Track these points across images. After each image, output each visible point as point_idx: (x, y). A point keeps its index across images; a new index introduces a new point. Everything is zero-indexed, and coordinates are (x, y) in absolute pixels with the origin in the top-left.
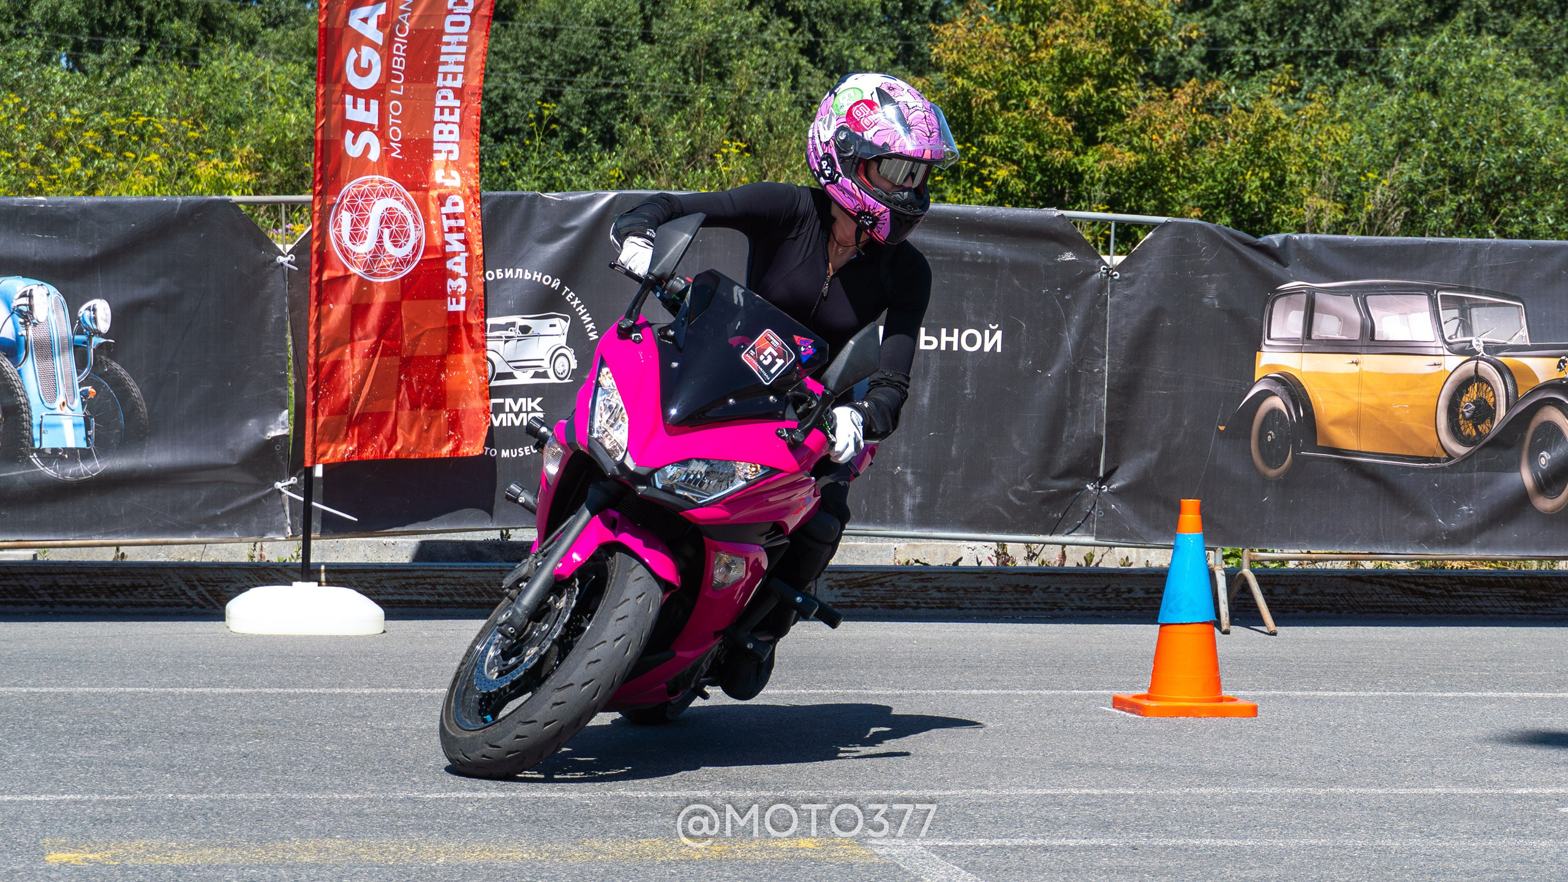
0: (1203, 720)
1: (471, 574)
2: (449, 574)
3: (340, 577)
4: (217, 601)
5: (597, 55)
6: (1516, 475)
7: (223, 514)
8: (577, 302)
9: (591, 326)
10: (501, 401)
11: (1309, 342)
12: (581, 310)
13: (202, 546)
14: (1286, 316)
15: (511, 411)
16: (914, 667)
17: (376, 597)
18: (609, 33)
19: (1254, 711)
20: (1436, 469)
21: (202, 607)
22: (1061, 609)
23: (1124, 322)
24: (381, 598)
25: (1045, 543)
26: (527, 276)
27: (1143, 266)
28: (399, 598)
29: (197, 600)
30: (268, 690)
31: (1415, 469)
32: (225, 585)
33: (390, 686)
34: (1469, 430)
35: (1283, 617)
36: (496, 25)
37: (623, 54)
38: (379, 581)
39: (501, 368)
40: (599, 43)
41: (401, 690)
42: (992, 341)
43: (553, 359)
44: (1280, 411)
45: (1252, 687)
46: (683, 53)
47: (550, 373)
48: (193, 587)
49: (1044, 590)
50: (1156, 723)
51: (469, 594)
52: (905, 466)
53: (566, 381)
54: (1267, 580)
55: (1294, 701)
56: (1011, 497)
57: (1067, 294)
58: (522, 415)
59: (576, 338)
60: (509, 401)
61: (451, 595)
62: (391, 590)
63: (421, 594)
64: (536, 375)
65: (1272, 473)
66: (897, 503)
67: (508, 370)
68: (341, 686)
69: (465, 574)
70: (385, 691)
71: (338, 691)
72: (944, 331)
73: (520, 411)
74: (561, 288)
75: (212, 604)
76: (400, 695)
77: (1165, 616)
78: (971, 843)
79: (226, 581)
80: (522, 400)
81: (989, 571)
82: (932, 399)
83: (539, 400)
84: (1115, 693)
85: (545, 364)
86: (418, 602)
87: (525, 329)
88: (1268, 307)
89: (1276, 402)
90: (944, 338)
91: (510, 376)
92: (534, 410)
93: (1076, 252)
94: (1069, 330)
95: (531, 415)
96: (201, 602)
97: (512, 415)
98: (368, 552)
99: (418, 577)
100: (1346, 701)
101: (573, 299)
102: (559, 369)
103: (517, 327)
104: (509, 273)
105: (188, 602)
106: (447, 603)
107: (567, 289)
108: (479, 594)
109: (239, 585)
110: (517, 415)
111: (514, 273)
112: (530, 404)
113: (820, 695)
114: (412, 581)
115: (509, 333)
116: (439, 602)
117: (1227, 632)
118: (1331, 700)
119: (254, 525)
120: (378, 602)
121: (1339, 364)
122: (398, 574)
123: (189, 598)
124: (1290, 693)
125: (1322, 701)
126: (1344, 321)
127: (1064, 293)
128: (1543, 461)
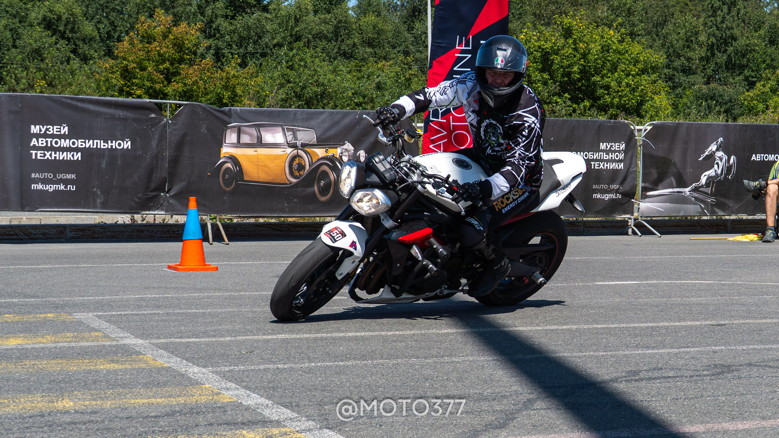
0: (199, 272)
6: (313, 189)
11: (239, 144)
14: (231, 136)
16: (98, 258)
19: (217, 269)
20: (286, 187)
22: (154, 237)
23: (173, 138)
25: (147, 214)
27: (179, 118)
31: (278, 187)
34: (297, 174)
35: (232, 238)
42: (127, 144)
44: (230, 168)
45: (218, 261)
46: (28, 52)
49: (148, 231)
50: (182, 274)
52: (97, 189)
54: (225, 226)
55: (231, 265)
56: (136, 199)
57: (153, 128)
65: (228, 189)
66: (95, 201)
72: (109, 142)
77: (185, 238)
78: (110, 313)
81: (128, 225)
82: (106, 165)
84: (169, 264)
88: (224, 132)
89: (229, 165)
90: (110, 144)
93: (155, 114)
94: (154, 140)
100: (249, 265)
117: (211, 244)
118: (244, 265)
121: (250, 151)
124: (230, 263)
125: (241, 265)
126: (252, 137)
127: (151, 128)
128: (322, 184)
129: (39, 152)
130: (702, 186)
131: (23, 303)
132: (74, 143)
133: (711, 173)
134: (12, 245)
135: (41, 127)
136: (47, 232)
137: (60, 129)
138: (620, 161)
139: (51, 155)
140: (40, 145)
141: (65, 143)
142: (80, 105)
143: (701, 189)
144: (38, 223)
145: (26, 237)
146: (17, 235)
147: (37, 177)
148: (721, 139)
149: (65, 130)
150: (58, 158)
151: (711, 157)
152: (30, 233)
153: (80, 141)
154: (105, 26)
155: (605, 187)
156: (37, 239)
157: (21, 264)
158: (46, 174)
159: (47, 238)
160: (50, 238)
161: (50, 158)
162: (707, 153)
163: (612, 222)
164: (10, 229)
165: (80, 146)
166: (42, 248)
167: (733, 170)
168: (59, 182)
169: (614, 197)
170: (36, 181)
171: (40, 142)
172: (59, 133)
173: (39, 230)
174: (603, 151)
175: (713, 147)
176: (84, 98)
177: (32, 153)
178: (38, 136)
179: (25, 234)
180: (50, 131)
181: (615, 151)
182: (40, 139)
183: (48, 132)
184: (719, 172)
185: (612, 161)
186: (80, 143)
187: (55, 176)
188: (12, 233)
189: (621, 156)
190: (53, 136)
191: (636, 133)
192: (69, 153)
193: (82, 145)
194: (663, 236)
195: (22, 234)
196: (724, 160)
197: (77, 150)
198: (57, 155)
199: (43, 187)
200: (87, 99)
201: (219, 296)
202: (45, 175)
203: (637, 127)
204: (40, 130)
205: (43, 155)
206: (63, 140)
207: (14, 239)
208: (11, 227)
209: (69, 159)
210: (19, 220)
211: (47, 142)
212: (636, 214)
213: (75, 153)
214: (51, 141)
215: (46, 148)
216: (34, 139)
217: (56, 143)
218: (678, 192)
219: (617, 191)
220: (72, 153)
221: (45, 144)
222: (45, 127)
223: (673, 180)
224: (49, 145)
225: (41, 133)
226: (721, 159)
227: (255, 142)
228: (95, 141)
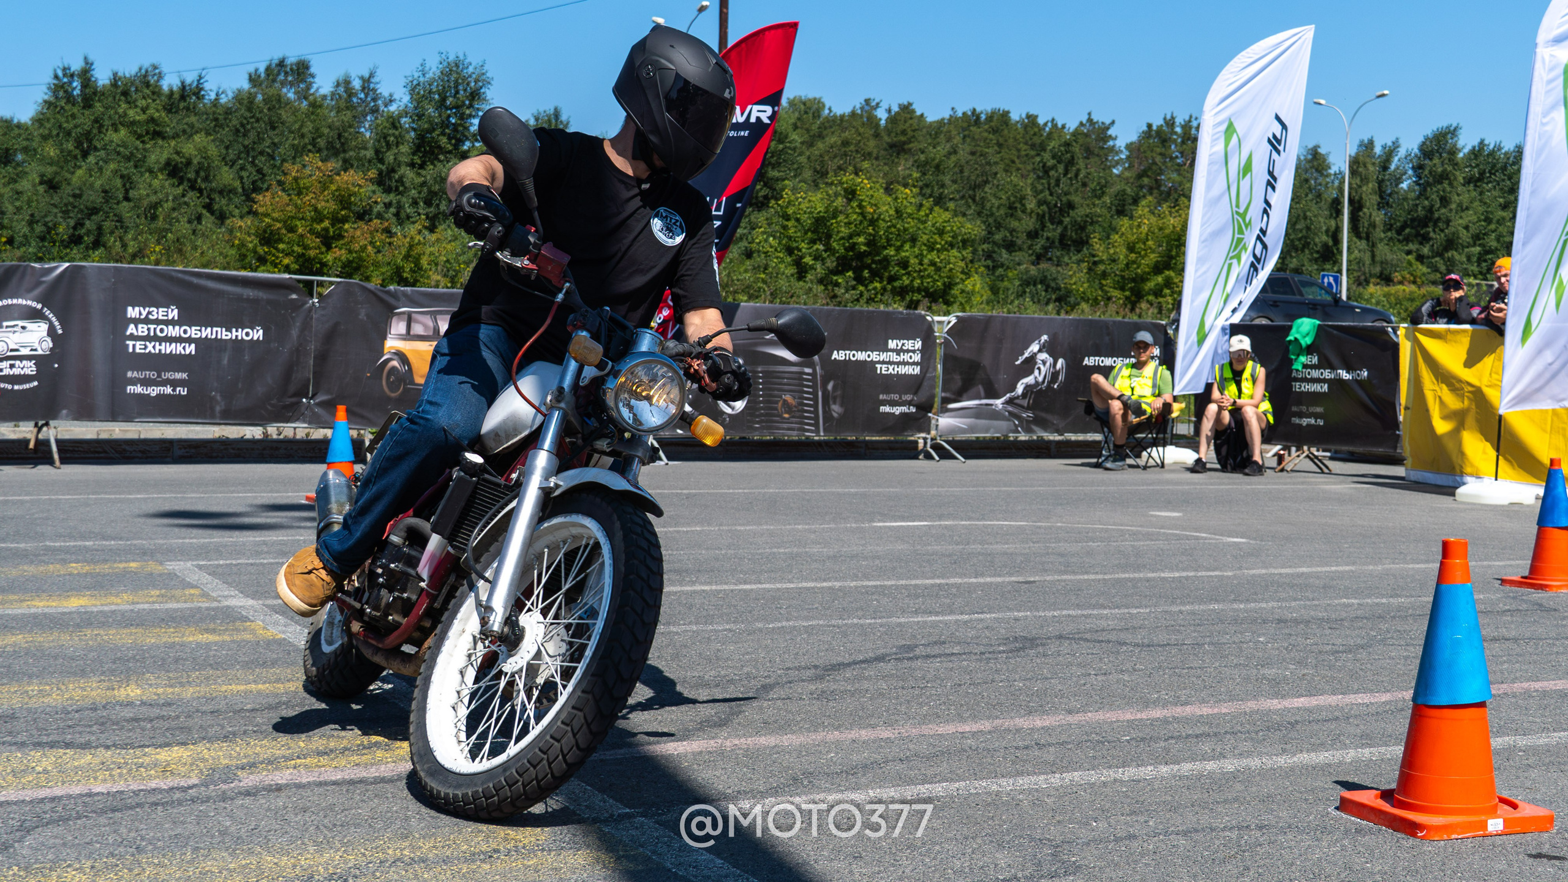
8: (51, 315)
9: (58, 327)
11: (408, 336)
12: (53, 319)
14: (398, 324)
15: (20, 367)
22: (294, 458)
23: (321, 326)
25: (286, 428)
26: (25, 303)
27: (330, 301)
39: (13, 346)
42: (257, 334)
43: (40, 343)
44: (397, 368)
47: (39, 349)
49: (286, 449)
52: (216, 392)
53: (47, 353)
56: (269, 407)
57: (293, 314)
58: (25, 369)
59: (51, 332)
60: (19, 362)
64: (31, 350)
65: (393, 395)
66: (212, 409)
67: (16, 347)
72: (234, 330)
73: (24, 367)
74: (43, 309)
77: (330, 459)
78: (215, 563)
80: (24, 362)
81: (259, 441)
82: (229, 361)
83: (33, 362)
84: (308, 494)
85: (36, 345)
87: (24, 328)
88: (390, 320)
89: (395, 363)
90: (234, 334)
91: (18, 350)
92: (31, 367)
93: (297, 294)
94: (294, 330)
95: (29, 369)
97: (20, 369)
101: (49, 314)
102: (43, 347)
103: (19, 326)
104: (15, 301)
107: (46, 309)
110: (22, 369)
111: (17, 301)
112: (29, 364)
115: (15, 329)
121: (423, 346)
126: (425, 326)
127: (291, 313)
129: (138, 343)
130: (1018, 397)
132: (185, 332)
133: (1029, 380)
135: (142, 309)
136: (148, 449)
137: (167, 312)
138: (914, 363)
139: (154, 347)
140: (140, 334)
141: (174, 331)
142: (195, 280)
143: (1016, 401)
144: (136, 436)
145: (117, 455)
146: (108, 452)
147: (135, 377)
148: (1045, 338)
149: (174, 314)
150: (163, 352)
151: (1031, 360)
152: (125, 450)
153: (193, 328)
155: (896, 397)
156: (134, 458)
157: (105, 493)
158: (147, 373)
159: (147, 458)
160: (150, 458)
161: (152, 351)
162: (1026, 355)
163: (902, 442)
164: (96, 445)
165: (193, 336)
167: (1061, 377)
168: (164, 383)
169: (907, 411)
170: (134, 381)
171: (140, 330)
172: (165, 318)
173: (136, 446)
174: (892, 350)
175: (1035, 347)
177: (128, 344)
178: (136, 322)
179: (118, 452)
180: (153, 315)
181: (908, 351)
182: (140, 326)
183: (150, 316)
184: (1040, 379)
185: (904, 363)
186: (193, 332)
187: (159, 376)
188: (102, 449)
189: (917, 358)
190: (157, 322)
191: (936, 328)
192: (178, 345)
193: (196, 334)
194: (969, 462)
195: (113, 452)
196: (1048, 364)
197: (190, 340)
198: (163, 348)
199: (142, 389)
200: (204, 273)
202: (145, 374)
203: (937, 318)
204: (140, 314)
205: (143, 347)
206: (171, 327)
207: (102, 458)
208: (100, 441)
209: (178, 352)
210: (110, 433)
211: (149, 329)
212: (933, 432)
213: (187, 345)
214: (155, 329)
215: (147, 338)
216: (132, 326)
217: (162, 331)
218: (987, 405)
219: (909, 403)
220: (183, 345)
221: (146, 333)
222: (147, 309)
223: (981, 389)
224: (152, 334)
225: (142, 317)
226: (1044, 363)
227: (431, 333)
228: (215, 329)
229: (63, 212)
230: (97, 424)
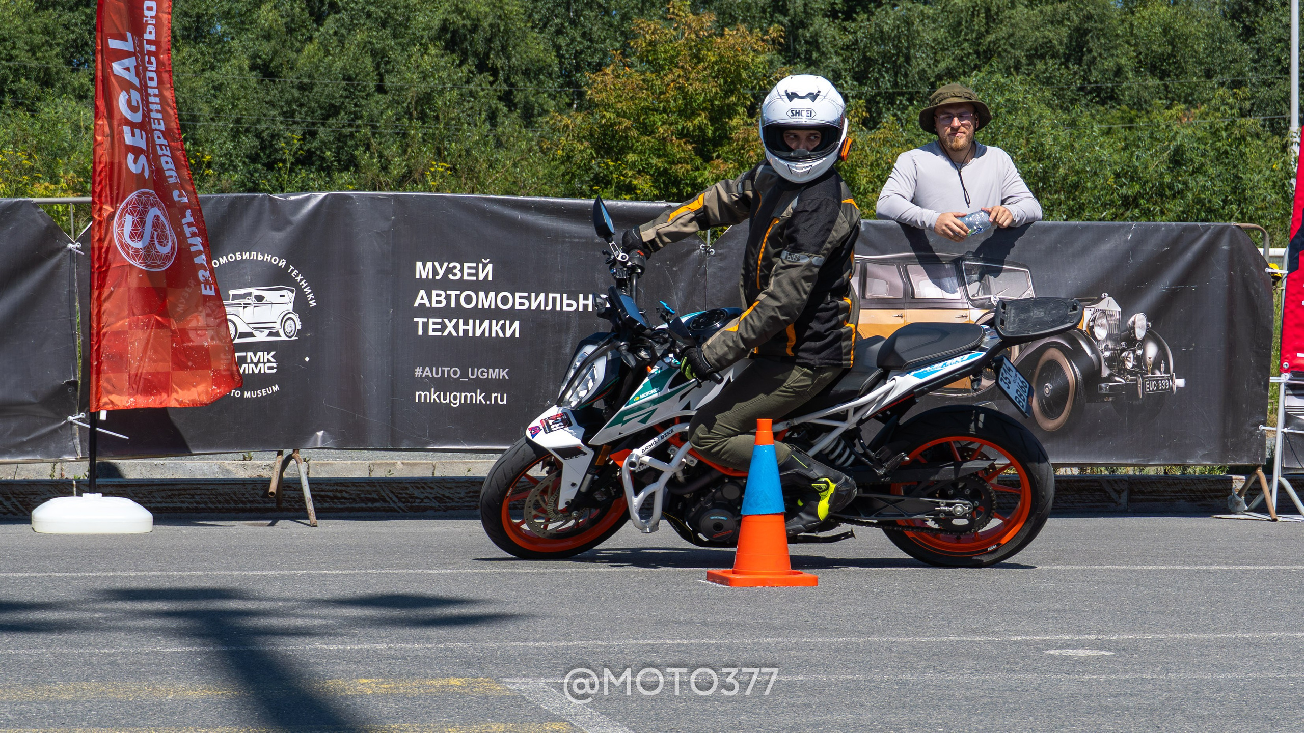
0: (776, 590)
1: (221, 487)
2: (204, 487)
3: (121, 490)
4: (27, 509)
5: (343, 103)
7: (28, 441)
8: (300, 277)
9: (311, 296)
10: (244, 354)
12: (304, 283)
13: (15, 466)
15: (252, 362)
17: (148, 505)
18: (353, 85)
19: (815, 582)
20: (967, 398)
21: (15, 514)
23: (717, 287)
24: (153, 505)
26: (260, 257)
27: (732, 244)
28: (166, 505)
29: (11, 509)
30: (57, 574)
31: (951, 398)
32: (32, 497)
33: (152, 570)
36: (267, 81)
37: (364, 102)
38: (150, 493)
39: (243, 328)
40: (345, 94)
41: (159, 573)
43: (283, 322)
46: (409, 100)
47: (281, 332)
48: (8, 499)
50: (740, 592)
51: (219, 502)
53: (293, 338)
55: (847, 574)
57: (675, 266)
58: (260, 365)
59: (300, 305)
60: (250, 354)
61: (206, 503)
62: (159, 500)
63: (183, 502)
64: (270, 334)
67: (248, 330)
68: (113, 570)
69: (216, 487)
70: (147, 573)
71: (111, 574)
72: (581, 296)
73: (259, 362)
74: (287, 267)
75: (22, 511)
76: (157, 577)
77: (746, 509)
79: (33, 494)
80: (260, 354)
83: (273, 353)
84: (710, 570)
85: (277, 325)
86: (181, 508)
87: (260, 298)
90: (582, 302)
91: (251, 335)
92: (269, 361)
94: (677, 294)
95: (267, 365)
96: (14, 510)
97: (253, 365)
98: (143, 471)
99: (180, 490)
100: (887, 574)
101: (297, 276)
102: (288, 330)
103: (253, 296)
104: (246, 256)
105: (5, 510)
106: (202, 509)
107: (292, 268)
108: (227, 502)
109: (43, 497)
110: (256, 365)
111: (250, 256)
112: (266, 357)
113: (482, 573)
114: (176, 492)
115: (247, 301)
116: (196, 509)
118: (875, 573)
119: (52, 449)
120: (149, 509)
121: (887, 317)
122: (165, 487)
123: (5, 507)
126: (890, 284)
127: (672, 266)
128: (1047, 391)
129: (431, 320)
131: (398, 654)
132: (505, 300)
134: (373, 523)
135: (437, 264)
136: (447, 494)
137: (477, 268)
139: (456, 327)
140: (434, 305)
141: (487, 300)
142: (519, 215)
144: (429, 474)
145: (401, 505)
146: (384, 501)
147: (427, 376)
149: (487, 271)
150: (471, 334)
152: (411, 496)
153: (517, 295)
154: (573, 40)
156: (425, 509)
157: (391, 566)
158: (446, 369)
159: (447, 509)
160: (453, 508)
161: (454, 334)
164: (368, 488)
165: (517, 307)
166: (435, 529)
168: (472, 386)
170: (425, 384)
171: (434, 298)
172: (474, 278)
173: (429, 490)
176: (527, 201)
177: (417, 322)
178: (429, 285)
179: (399, 499)
180: (455, 275)
182: (434, 292)
183: (450, 276)
186: (517, 301)
187: (464, 374)
188: (375, 496)
190: (462, 285)
192: (494, 322)
193: (521, 304)
195: (395, 499)
197: (512, 315)
198: (470, 327)
199: (439, 397)
200: (534, 202)
201: (823, 644)
202: (443, 371)
204: (435, 273)
205: (439, 327)
206: (482, 294)
207: (378, 509)
208: (371, 483)
209: (494, 335)
210: (388, 469)
211: (448, 298)
213: (508, 322)
214: (458, 297)
215: (446, 313)
216: (422, 293)
217: (468, 300)
220: (502, 322)
221: (444, 304)
222: (446, 264)
224: (453, 305)
225: (438, 278)
227: (900, 295)
228: (551, 296)
229: (283, 114)
230: (367, 453)
